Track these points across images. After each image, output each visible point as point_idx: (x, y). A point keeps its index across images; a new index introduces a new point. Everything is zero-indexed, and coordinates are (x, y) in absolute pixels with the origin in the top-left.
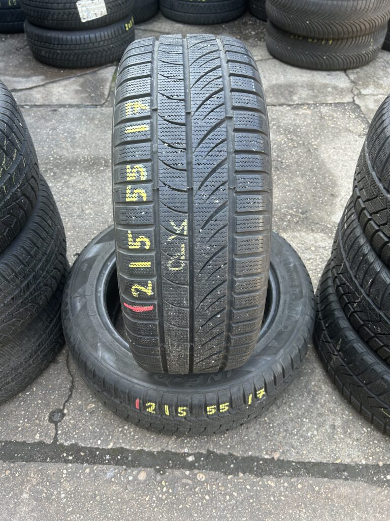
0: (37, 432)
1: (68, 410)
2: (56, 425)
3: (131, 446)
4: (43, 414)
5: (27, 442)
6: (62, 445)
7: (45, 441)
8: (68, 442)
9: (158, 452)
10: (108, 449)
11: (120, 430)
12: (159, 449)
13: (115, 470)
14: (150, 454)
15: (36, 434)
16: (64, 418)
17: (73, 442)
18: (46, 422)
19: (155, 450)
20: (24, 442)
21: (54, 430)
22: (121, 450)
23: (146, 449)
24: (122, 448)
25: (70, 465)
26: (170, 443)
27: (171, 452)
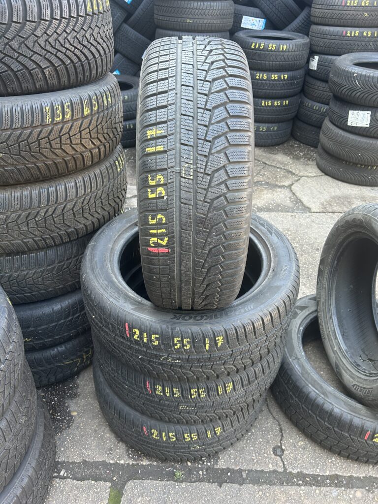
0: (269, 462)
1: (285, 446)
2: (281, 458)
3: (343, 473)
4: (268, 450)
5: (265, 470)
6: (290, 472)
7: (278, 470)
8: (295, 470)
9: (363, 477)
10: (326, 475)
11: (330, 461)
12: (364, 475)
13: (337, 490)
14: (358, 478)
15: (268, 464)
16: (285, 453)
17: (299, 470)
18: (273, 456)
19: (361, 476)
20: (262, 471)
21: (281, 462)
22: (337, 477)
23: (355, 475)
24: (336, 474)
25: (303, 487)
26: (370, 470)
27: (372, 477)
